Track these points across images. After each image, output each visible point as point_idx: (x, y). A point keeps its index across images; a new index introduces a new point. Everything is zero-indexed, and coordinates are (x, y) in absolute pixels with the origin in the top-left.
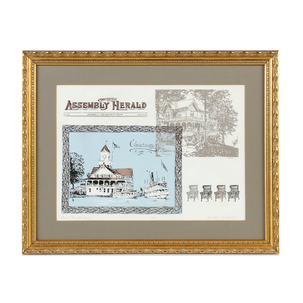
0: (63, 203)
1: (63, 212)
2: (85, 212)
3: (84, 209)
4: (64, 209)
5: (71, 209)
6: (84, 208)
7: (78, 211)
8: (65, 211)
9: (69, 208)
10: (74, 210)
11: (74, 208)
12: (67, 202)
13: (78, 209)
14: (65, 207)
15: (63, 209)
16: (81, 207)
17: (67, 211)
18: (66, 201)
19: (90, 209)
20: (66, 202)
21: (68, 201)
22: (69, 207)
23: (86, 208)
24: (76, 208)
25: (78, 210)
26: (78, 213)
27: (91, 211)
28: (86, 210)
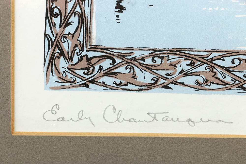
0: (57, 20)
1: (54, 78)
2: (190, 80)
3: (184, 64)
4: (62, 63)
5: (106, 64)
6: (188, 57)
8: (69, 76)
10: (122, 70)
11: (122, 56)
12: (82, 17)
13: (148, 61)
14: (65, 46)
15: (52, 60)
16: (172, 52)
18: (73, 12)
19: (227, 62)
20: (75, 20)
21: (87, 10)
22: (96, 48)
23: (203, 60)
24: (137, 54)
25: (148, 68)
26: (150, 87)
27: (228, 79)
28: (202, 68)
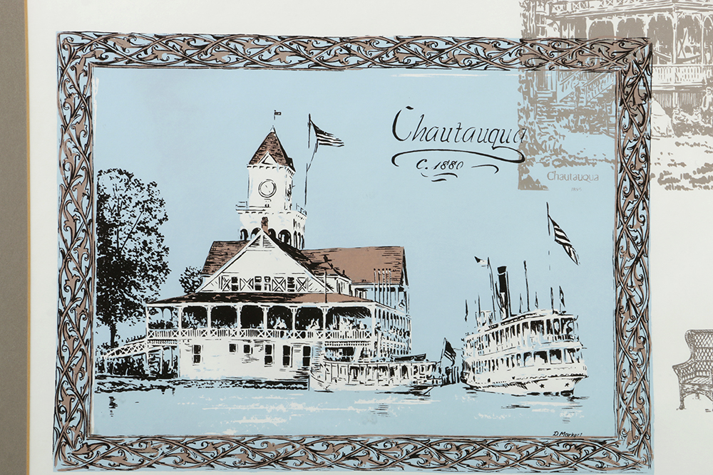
0: (63, 416)
1: (61, 462)
2: (169, 460)
3: (164, 448)
4: (68, 450)
5: (103, 449)
6: (167, 442)
7: (135, 459)
8: (73, 460)
9: (90, 442)
10: (115, 453)
11: (115, 443)
12: (83, 413)
13: (136, 446)
14: (69, 436)
15: (59, 447)
16: (154, 438)
17: (82, 457)
18: (76, 409)
19: (198, 445)
20: (77, 415)
21: (87, 407)
22: (94, 437)
23: (179, 444)
24: (127, 441)
25: (136, 451)
26: (137, 466)
27: (199, 459)
28: (178, 451)
